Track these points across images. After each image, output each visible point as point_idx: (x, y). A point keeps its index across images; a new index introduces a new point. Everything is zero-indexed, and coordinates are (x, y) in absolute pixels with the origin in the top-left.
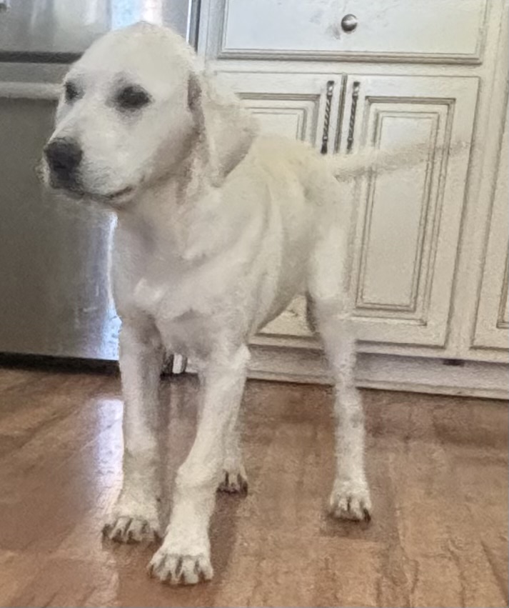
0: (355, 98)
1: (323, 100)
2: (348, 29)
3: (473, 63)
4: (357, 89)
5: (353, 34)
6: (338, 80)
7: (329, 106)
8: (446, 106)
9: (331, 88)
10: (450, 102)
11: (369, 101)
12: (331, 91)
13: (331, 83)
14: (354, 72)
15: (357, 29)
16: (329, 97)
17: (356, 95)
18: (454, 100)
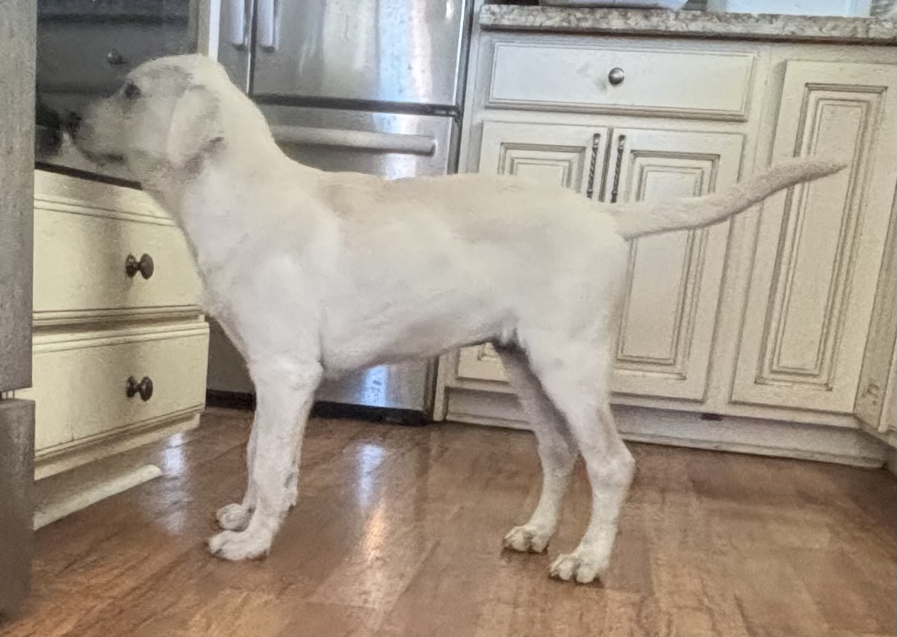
0: (620, 151)
1: (589, 153)
2: (615, 82)
3: (739, 120)
4: (623, 142)
5: (620, 88)
6: (604, 133)
7: (594, 159)
8: (710, 163)
9: (597, 141)
10: (714, 158)
11: (634, 154)
12: (597, 144)
13: (597, 136)
14: (621, 125)
15: (625, 81)
16: (595, 150)
17: (621, 148)
18: (719, 156)
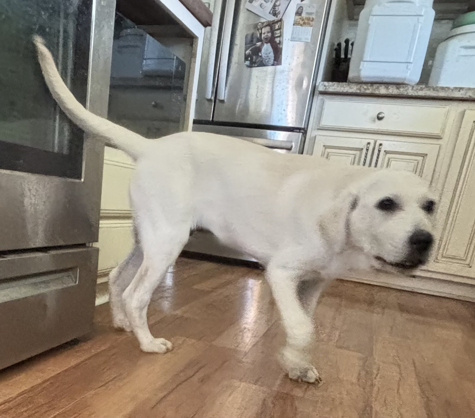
0: (379, 151)
1: (364, 151)
2: (380, 119)
3: (438, 138)
4: (381, 147)
5: (381, 122)
6: (372, 142)
7: (366, 154)
8: (422, 158)
9: (368, 146)
10: (424, 156)
11: (386, 153)
12: (368, 147)
13: (369, 143)
14: (380, 139)
15: (384, 119)
16: (367, 150)
17: (380, 149)
18: (427, 155)
